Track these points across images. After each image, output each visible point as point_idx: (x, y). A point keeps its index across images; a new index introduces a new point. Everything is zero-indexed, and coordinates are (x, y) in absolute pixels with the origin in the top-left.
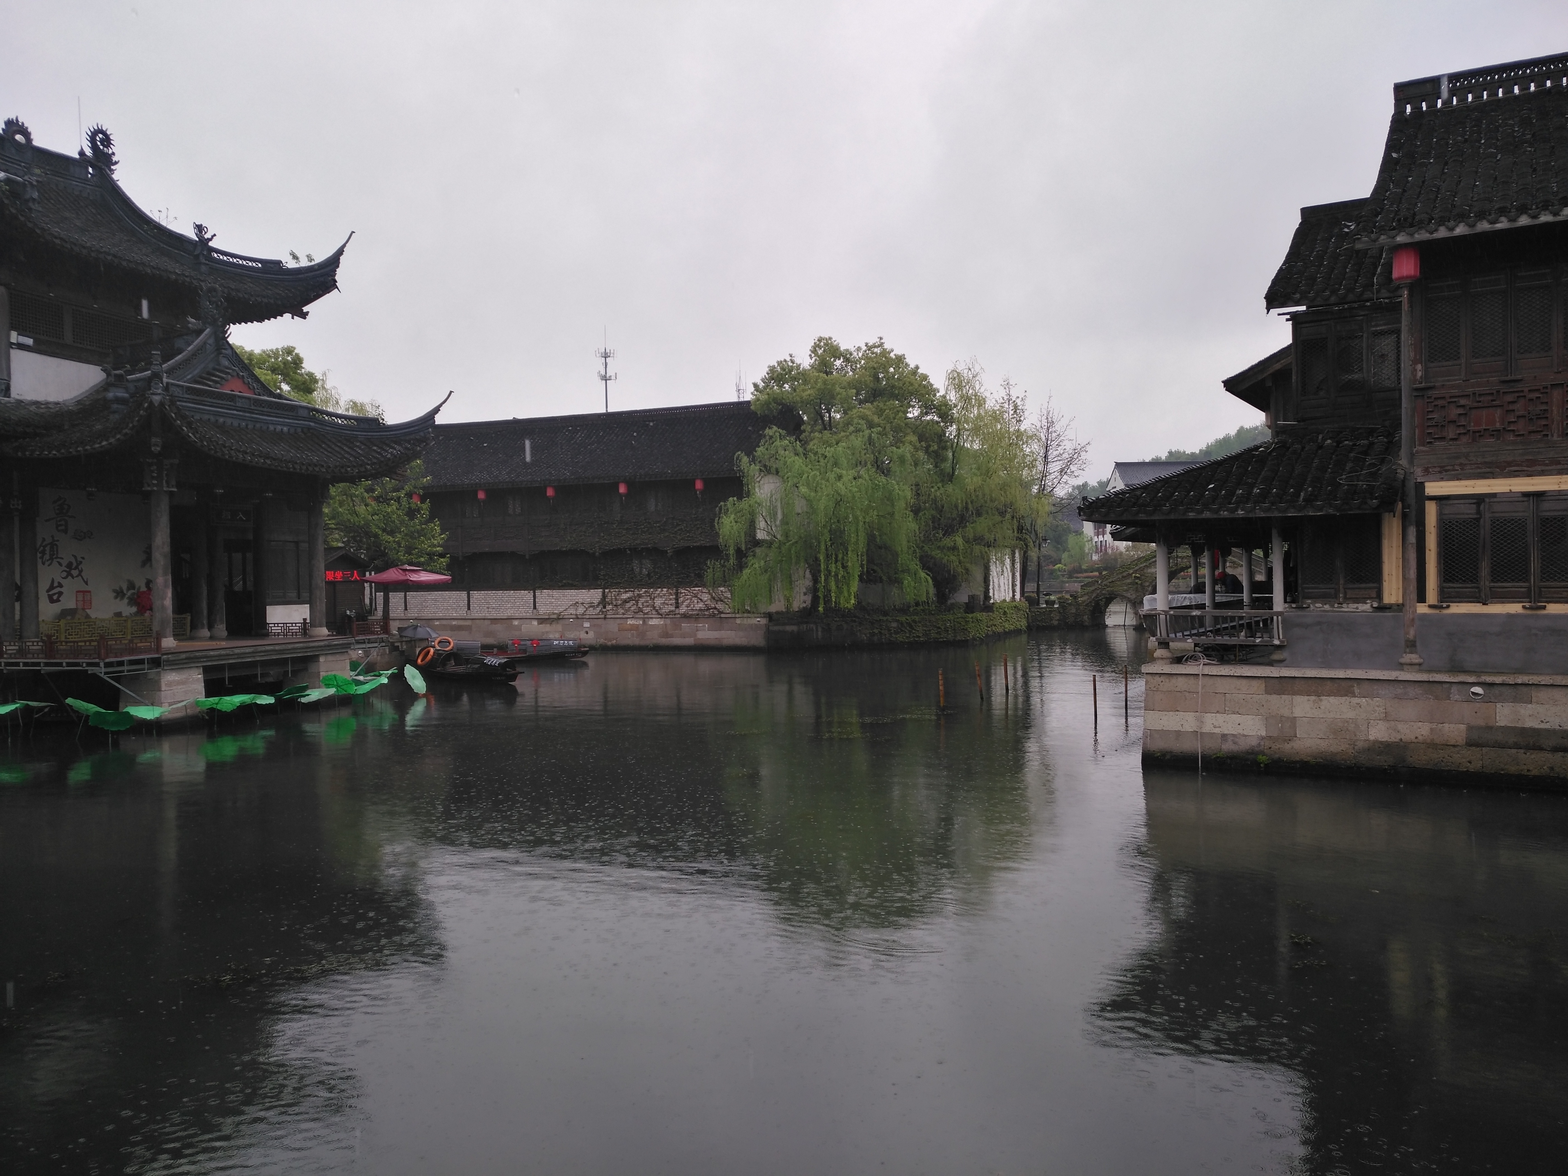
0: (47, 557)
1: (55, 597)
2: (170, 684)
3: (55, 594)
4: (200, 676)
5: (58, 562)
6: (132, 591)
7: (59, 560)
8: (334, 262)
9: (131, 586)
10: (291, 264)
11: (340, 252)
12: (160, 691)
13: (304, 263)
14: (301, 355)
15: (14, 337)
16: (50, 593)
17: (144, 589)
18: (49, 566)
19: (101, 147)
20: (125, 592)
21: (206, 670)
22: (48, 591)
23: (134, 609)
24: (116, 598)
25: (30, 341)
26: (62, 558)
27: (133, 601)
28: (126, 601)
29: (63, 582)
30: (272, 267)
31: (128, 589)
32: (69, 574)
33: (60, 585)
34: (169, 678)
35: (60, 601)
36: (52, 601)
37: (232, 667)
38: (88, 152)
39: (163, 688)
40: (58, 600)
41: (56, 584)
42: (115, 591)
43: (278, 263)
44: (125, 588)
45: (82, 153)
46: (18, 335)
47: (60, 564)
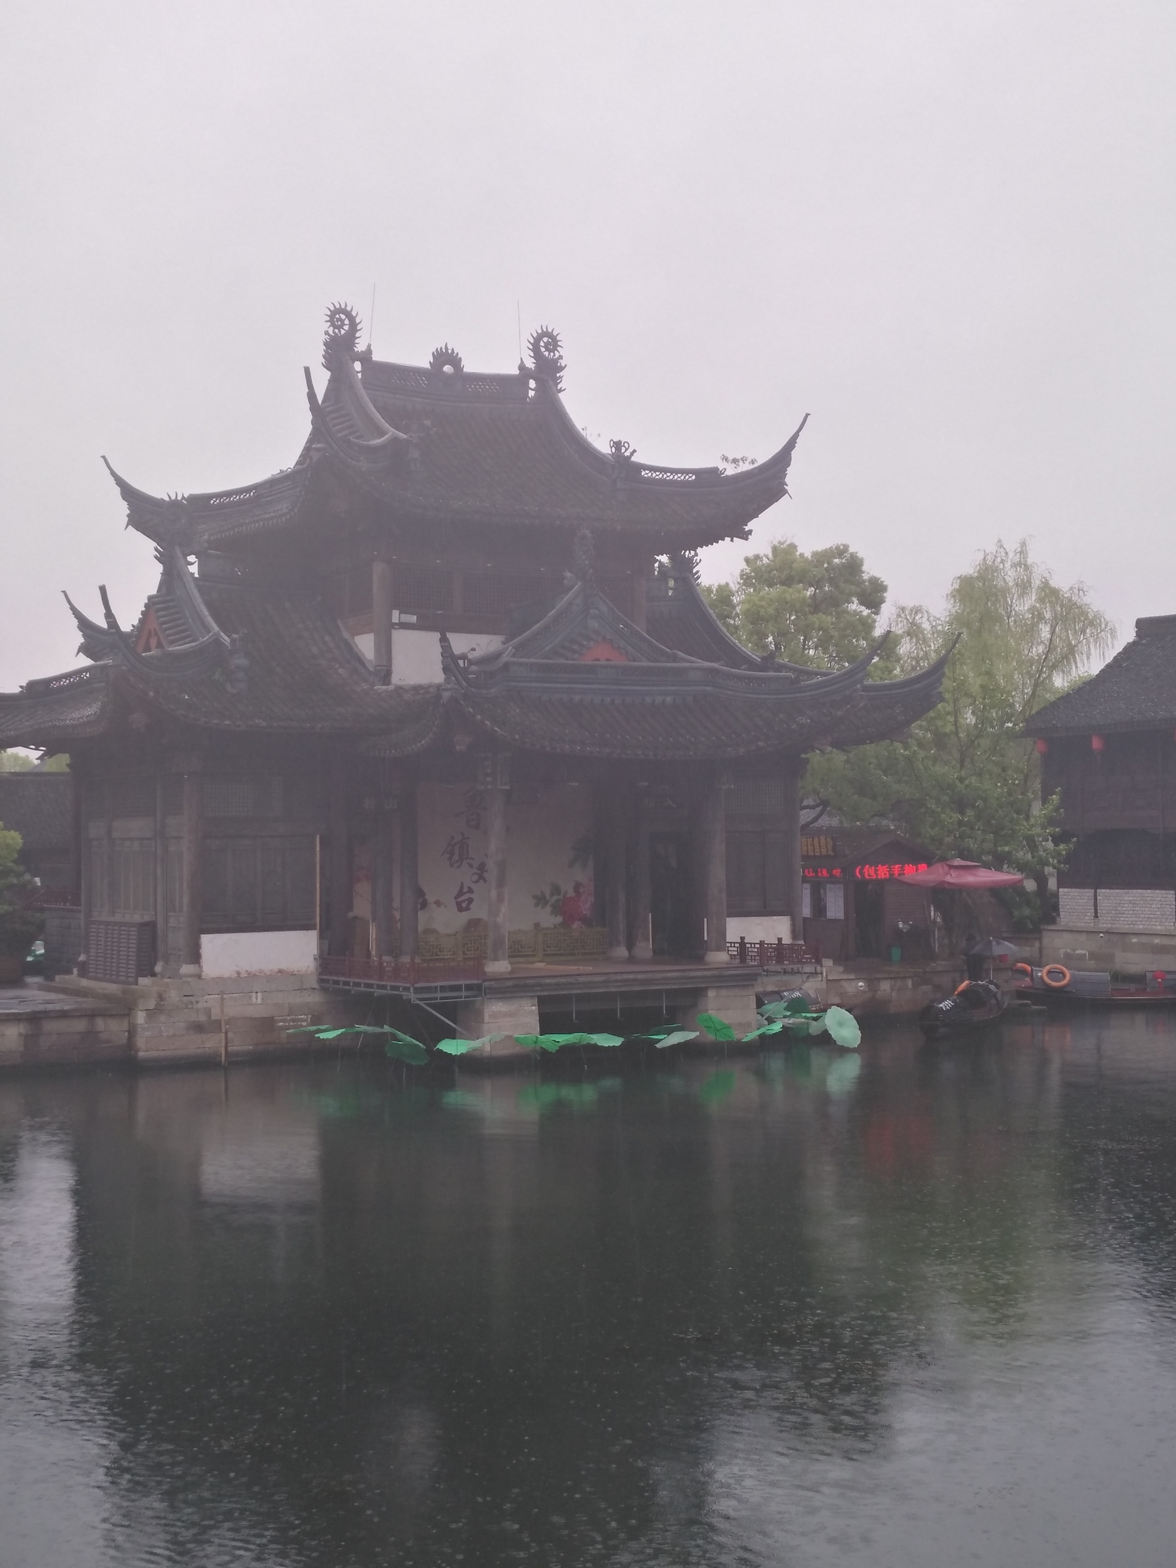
0: (456, 857)
1: (464, 905)
2: (494, 1016)
3: (464, 901)
4: (534, 1008)
5: (468, 863)
6: (555, 898)
7: (468, 861)
8: (782, 459)
9: (556, 890)
10: (730, 471)
11: (791, 445)
12: (483, 1023)
13: (745, 467)
14: (860, 555)
15: (396, 616)
16: (459, 900)
17: (571, 893)
18: (458, 867)
19: (546, 354)
20: (548, 898)
21: (542, 1002)
22: (456, 898)
23: (559, 919)
24: (536, 905)
25: (413, 619)
26: (473, 859)
27: (557, 909)
28: (549, 909)
29: (473, 886)
30: (708, 477)
31: (552, 894)
32: (481, 877)
33: (470, 891)
34: (494, 1008)
35: (470, 909)
36: (461, 909)
37: (580, 998)
38: (530, 363)
39: (486, 1019)
40: (467, 909)
41: (465, 890)
42: (535, 897)
43: (714, 471)
44: (547, 893)
45: (522, 367)
46: (400, 613)
47: (471, 866)
